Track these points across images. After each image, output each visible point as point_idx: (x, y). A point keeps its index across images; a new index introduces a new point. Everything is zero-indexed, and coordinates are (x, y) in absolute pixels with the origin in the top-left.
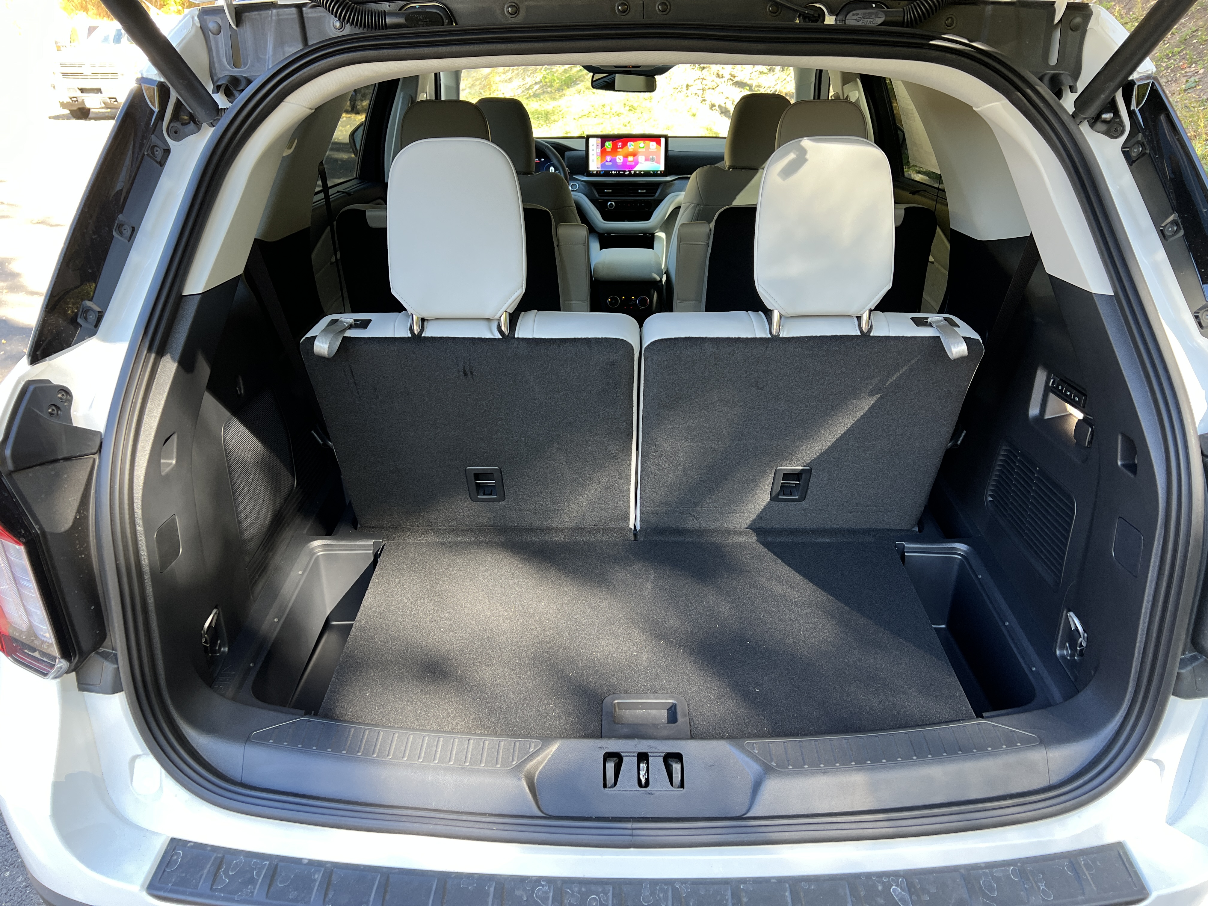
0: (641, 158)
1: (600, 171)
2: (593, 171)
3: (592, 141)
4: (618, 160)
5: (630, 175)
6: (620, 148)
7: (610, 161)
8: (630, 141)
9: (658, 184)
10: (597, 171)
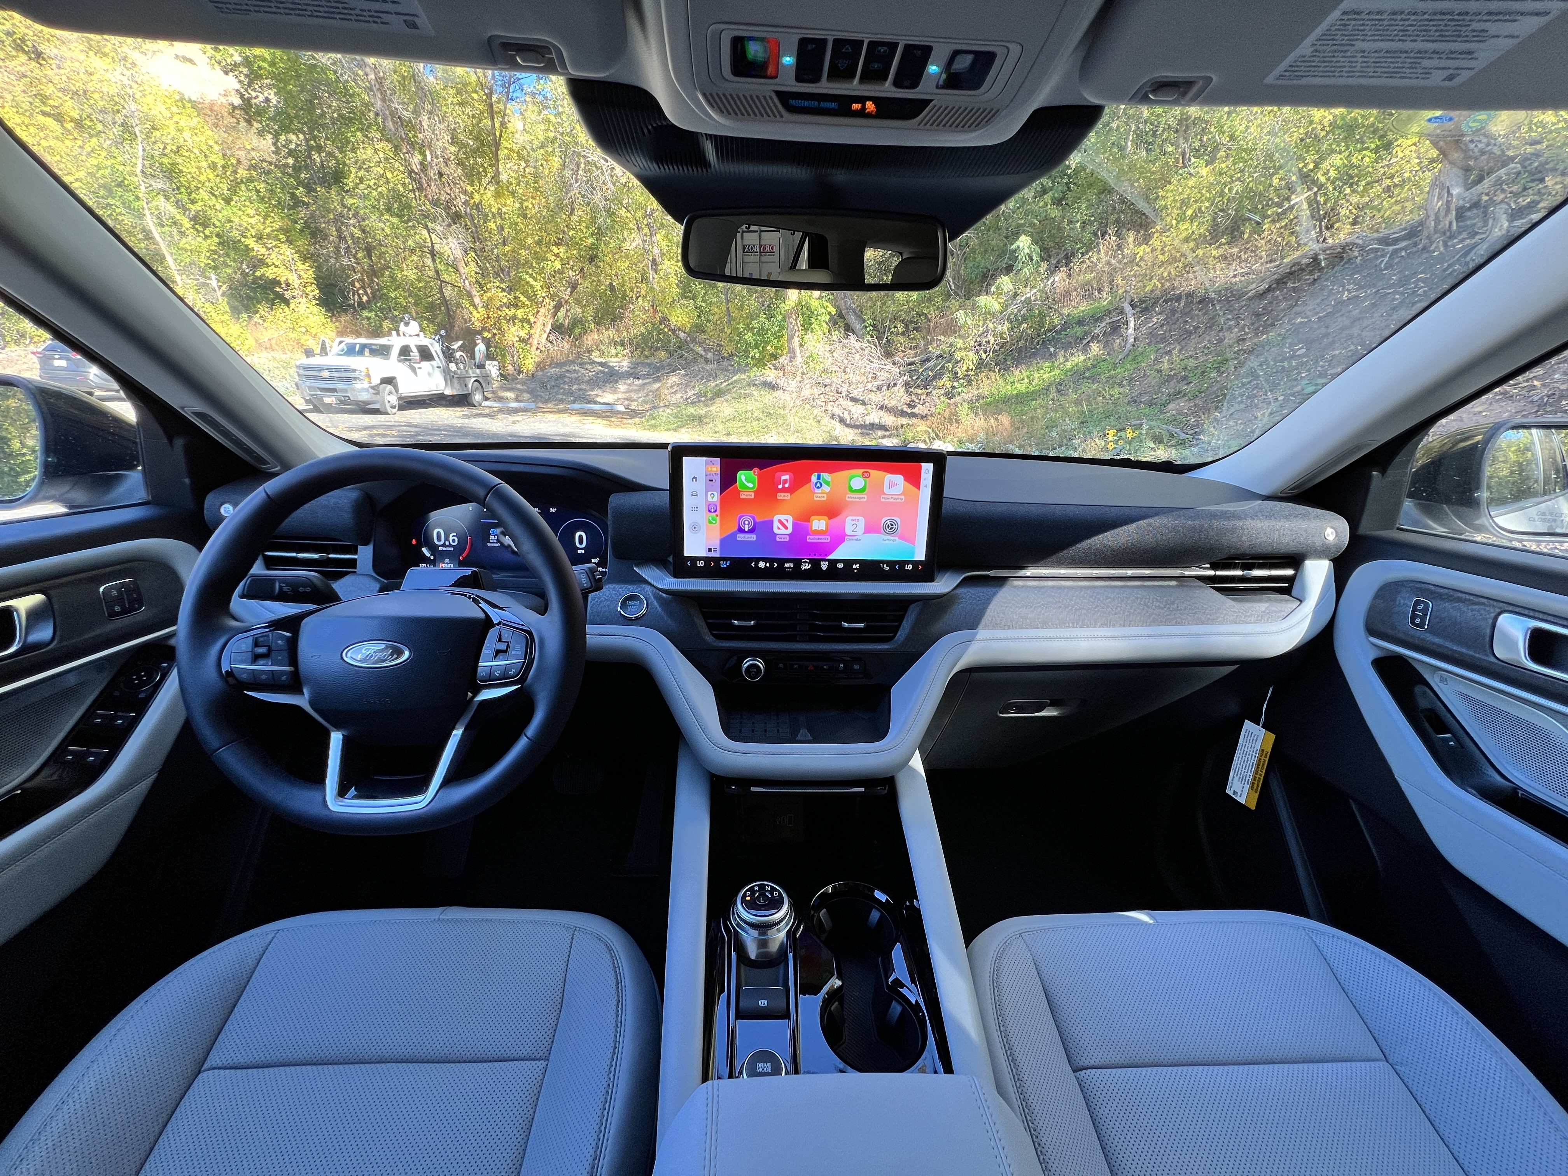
0: (853, 524)
1: (717, 560)
2: (694, 560)
3: (691, 465)
4: (777, 529)
5: (815, 574)
6: (784, 490)
7: (751, 531)
8: (820, 470)
9: (903, 603)
10: (707, 560)
